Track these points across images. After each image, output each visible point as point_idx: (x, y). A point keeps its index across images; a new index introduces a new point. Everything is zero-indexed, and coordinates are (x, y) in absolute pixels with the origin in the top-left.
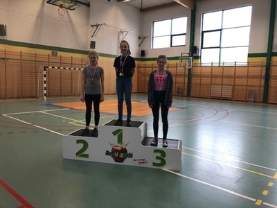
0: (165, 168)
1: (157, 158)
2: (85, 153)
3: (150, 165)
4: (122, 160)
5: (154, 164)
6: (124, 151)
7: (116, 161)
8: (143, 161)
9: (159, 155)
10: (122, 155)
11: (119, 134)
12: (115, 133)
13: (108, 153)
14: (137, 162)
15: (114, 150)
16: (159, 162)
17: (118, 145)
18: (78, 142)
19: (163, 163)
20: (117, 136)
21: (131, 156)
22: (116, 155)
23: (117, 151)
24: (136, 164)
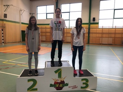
0: (88, 89)
1: (84, 83)
2: (35, 88)
3: (79, 89)
4: (61, 88)
5: (82, 88)
6: (63, 82)
7: (57, 90)
8: (75, 87)
9: (85, 81)
10: (61, 85)
11: (59, 72)
12: (56, 72)
13: (51, 85)
14: (71, 88)
15: (56, 83)
16: (84, 85)
17: (58, 79)
18: (29, 81)
19: (87, 86)
20: (57, 74)
21: (67, 85)
22: (57, 85)
23: (57, 83)
24: (70, 89)
